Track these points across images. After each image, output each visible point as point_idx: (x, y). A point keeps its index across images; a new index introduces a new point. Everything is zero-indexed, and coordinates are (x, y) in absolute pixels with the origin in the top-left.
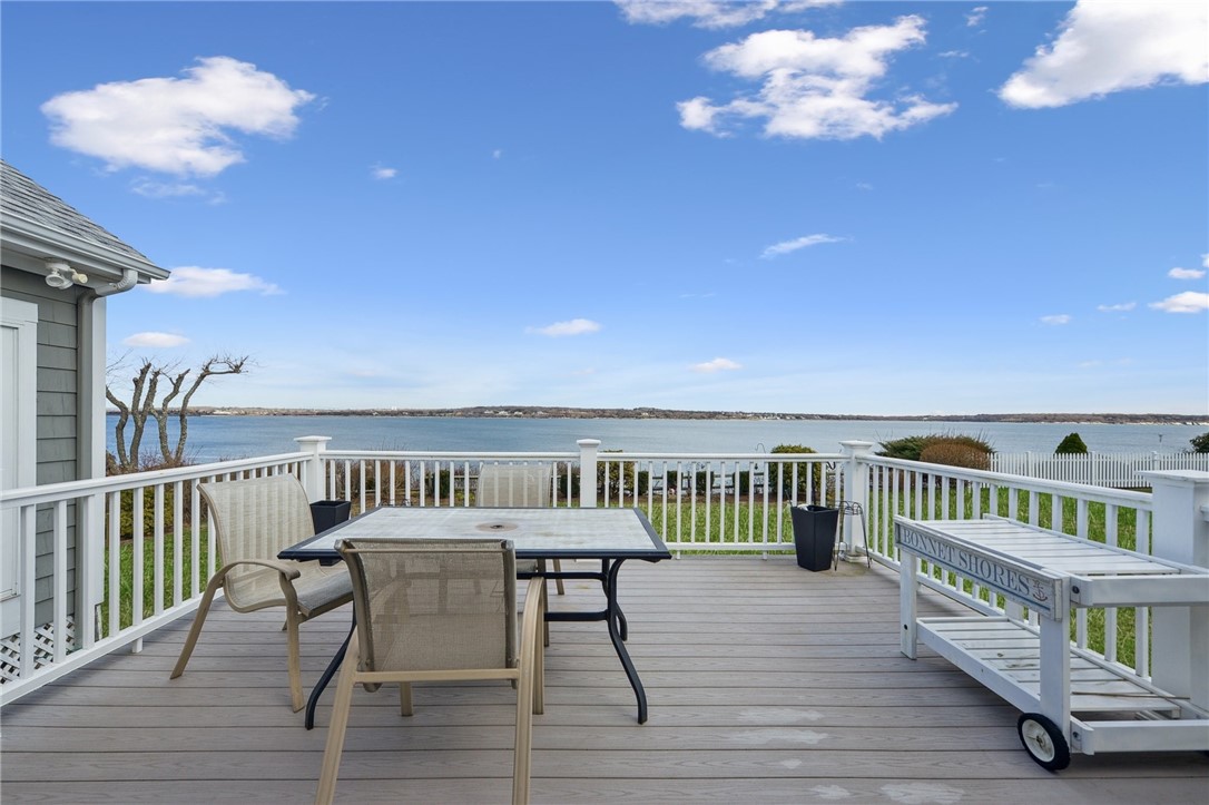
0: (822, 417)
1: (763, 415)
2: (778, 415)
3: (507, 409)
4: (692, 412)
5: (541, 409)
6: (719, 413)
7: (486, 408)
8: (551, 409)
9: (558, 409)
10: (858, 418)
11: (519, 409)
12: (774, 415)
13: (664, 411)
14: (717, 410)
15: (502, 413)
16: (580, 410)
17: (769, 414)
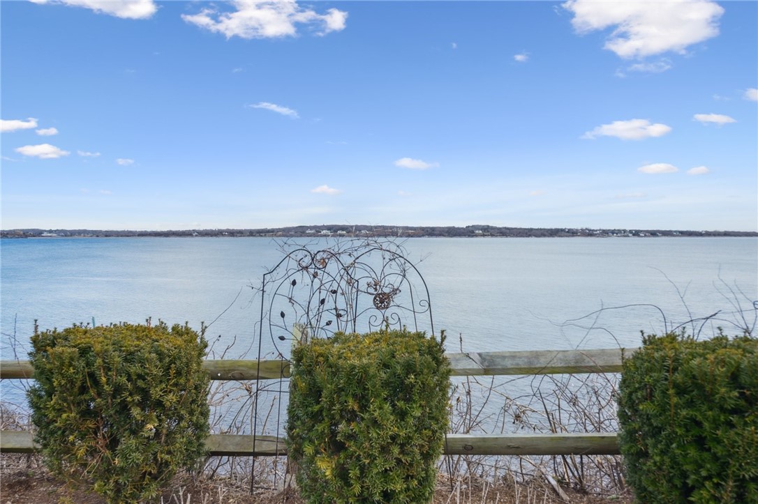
0: (683, 234)
1: (613, 232)
2: (631, 232)
3: (329, 228)
4: (531, 229)
5: (365, 227)
6: (562, 230)
7: (308, 228)
8: (376, 227)
9: (384, 228)
10: (726, 234)
11: (343, 228)
12: (625, 231)
13: (500, 229)
14: (560, 227)
15: (324, 232)
16: (407, 228)
17: (619, 231)
